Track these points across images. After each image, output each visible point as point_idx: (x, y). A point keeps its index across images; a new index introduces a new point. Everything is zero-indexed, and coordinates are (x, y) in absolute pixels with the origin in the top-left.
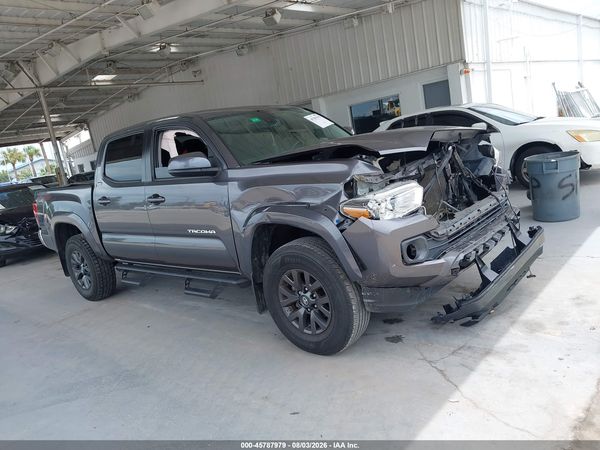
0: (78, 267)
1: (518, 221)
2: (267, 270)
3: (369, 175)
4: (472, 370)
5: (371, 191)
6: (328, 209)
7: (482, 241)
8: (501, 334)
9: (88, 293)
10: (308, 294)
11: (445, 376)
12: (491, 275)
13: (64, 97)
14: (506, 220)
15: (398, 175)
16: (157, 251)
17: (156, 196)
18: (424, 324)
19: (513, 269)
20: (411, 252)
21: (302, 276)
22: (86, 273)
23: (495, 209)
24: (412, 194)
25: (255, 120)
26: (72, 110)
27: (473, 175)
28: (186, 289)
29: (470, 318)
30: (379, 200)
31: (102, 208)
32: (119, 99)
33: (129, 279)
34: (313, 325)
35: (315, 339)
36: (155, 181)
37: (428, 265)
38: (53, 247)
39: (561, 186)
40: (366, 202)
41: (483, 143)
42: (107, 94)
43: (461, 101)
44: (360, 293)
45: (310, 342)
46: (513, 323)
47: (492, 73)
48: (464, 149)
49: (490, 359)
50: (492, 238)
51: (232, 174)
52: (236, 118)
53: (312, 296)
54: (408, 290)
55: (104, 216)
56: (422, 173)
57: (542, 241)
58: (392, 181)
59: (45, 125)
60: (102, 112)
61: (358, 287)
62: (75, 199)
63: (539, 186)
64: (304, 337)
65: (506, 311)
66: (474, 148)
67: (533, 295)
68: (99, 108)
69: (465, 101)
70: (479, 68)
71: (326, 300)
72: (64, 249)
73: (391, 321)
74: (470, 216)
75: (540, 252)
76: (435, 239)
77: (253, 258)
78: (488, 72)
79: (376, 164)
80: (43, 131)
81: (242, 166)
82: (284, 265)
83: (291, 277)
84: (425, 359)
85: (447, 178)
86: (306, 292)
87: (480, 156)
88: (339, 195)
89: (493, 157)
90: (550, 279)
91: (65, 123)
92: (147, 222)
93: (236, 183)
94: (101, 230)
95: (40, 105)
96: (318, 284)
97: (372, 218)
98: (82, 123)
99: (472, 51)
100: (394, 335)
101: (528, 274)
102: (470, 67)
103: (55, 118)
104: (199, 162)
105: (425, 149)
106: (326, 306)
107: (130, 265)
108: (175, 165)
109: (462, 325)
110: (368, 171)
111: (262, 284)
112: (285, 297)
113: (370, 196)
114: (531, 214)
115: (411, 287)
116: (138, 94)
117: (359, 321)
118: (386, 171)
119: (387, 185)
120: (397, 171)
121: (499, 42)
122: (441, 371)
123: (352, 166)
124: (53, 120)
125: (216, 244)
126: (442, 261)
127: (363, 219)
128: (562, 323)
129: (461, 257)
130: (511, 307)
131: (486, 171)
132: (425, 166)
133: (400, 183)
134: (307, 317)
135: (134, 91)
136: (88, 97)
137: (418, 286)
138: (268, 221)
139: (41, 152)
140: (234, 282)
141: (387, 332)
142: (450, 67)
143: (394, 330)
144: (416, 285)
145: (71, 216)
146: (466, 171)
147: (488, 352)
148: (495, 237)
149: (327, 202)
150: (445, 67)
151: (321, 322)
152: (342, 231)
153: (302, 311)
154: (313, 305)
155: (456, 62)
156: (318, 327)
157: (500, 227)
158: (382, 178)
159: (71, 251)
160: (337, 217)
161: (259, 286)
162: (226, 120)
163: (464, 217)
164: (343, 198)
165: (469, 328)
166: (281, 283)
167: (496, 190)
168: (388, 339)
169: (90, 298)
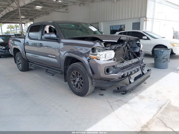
0: (19, 61)
1: (144, 67)
2: (68, 70)
3: (99, 47)
4: (120, 107)
5: (99, 51)
6: (86, 55)
7: (130, 71)
8: (132, 98)
9: (21, 69)
10: (78, 79)
11: (112, 107)
12: (132, 81)
13: (27, 11)
14: (140, 66)
15: (109, 48)
16: (40, 60)
17: (41, 44)
18: (111, 92)
19: (139, 80)
20: (108, 71)
21: (77, 73)
22: (21, 63)
23: (137, 62)
24: (111, 54)
25: (73, 26)
26: (28, 15)
27: (133, 51)
28: (46, 72)
29: (124, 92)
30: (101, 54)
31: (26, 45)
32: (43, 14)
33: (31, 67)
34: (78, 87)
35: (78, 91)
36: (41, 39)
37: (113, 75)
38: (13, 54)
39: (163, 58)
40: (97, 55)
41: (138, 42)
42: (39, 12)
43: (143, 29)
44: (92, 80)
45: (77, 92)
46: (136, 95)
47: (154, 22)
48: (131, 43)
49: (126, 104)
50: (134, 70)
51: (63, 40)
52: (68, 24)
53: (79, 79)
54: (106, 82)
55: (27, 48)
56: (116, 48)
57: (151, 73)
58: (106, 50)
59: (19, 19)
60: (38, 17)
61: (91, 78)
62: (20, 41)
63: (157, 57)
64: (75, 90)
65: (136, 92)
66: (135, 43)
67: (145, 88)
68: (37, 16)
69: (144, 29)
70: (151, 20)
71: (82, 81)
72: (15, 55)
73: (102, 90)
74: (129, 63)
75: (149, 76)
76: (116, 68)
77: (64, 66)
78: (153, 22)
79: (103, 44)
80: (18, 20)
81: (65, 39)
82: (72, 69)
83: (74, 73)
84: (108, 101)
85: (124, 51)
86: (78, 78)
87: (137, 46)
88: (90, 51)
89: (140, 47)
90: (152, 85)
91: (26, 19)
92: (38, 51)
93: (63, 43)
94: (26, 51)
95: (19, 13)
96: (81, 76)
97: (98, 59)
98: (31, 20)
99: (149, 14)
100: (102, 94)
101: (144, 82)
102: (148, 19)
103: (23, 17)
104: (53, 36)
105: (116, 41)
106: (82, 83)
107: (33, 63)
108: (46, 35)
109: (121, 94)
110: (100, 45)
111: (66, 74)
112: (72, 78)
113: (98, 53)
114: (154, 65)
115: (107, 81)
116: (49, 13)
117: (91, 88)
118: (105, 46)
119: (104, 50)
120: (109, 47)
121: (158, 13)
122: (111, 106)
123: (95, 43)
124: (22, 17)
125: (55, 60)
126: (116, 74)
127: (95, 59)
128: (150, 98)
129: (122, 74)
130: (138, 91)
131: (137, 50)
132: (117, 47)
133: (108, 50)
134: (77, 85)
135: (48, 13)
136: (34, 12)
137: (109, 81)
138: (69, 56)
139: (19, 27)
140: (59, 72)
141: (100, 92)
142: (141, 18)
143: (102, 92)
144: (108, 80)
145: (18, 46)
146: (131, 50)
147: (126, 103)
148: (135, 70)
149: (86, 53)
150: (140, 18)
151: (80, 87)
152: (89, 62)
153: (76, 83)
154: (79, 82)
155: (143, 17)
156: (80, 88)
157: (137, 68)
158: (103, 48)
159: (17, 56)
160: (88, 58)
161: (65, 74)
162: (64, 24)
163: (126, 63)
164: (91, 52)
165: (124, 95)
166: (71, 74)
167: (139, 57)
168: (100, 94)
169: (21, 71)
